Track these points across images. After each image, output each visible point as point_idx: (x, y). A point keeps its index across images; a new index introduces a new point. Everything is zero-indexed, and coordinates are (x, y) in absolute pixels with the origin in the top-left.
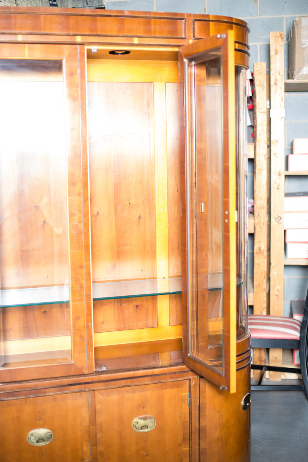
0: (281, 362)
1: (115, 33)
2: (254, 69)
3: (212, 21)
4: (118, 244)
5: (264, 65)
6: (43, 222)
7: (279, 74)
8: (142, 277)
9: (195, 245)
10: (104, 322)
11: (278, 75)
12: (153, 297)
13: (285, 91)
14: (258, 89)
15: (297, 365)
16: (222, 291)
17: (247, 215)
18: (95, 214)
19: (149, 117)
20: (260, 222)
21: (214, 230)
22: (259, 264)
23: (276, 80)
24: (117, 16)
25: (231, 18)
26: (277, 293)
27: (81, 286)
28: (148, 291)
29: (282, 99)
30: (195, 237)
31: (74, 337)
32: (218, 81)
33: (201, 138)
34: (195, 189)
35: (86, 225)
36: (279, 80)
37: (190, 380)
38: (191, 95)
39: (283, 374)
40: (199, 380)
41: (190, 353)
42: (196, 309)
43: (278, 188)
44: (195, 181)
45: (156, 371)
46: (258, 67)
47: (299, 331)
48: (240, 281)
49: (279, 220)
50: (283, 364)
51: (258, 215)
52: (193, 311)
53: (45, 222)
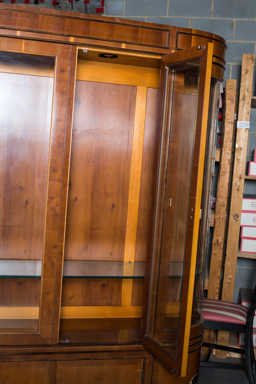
0: (228, 343)
1: (105, 38)
2: (226, 85)
3: (194, 35)
4: (92, 228)
5: (235, 82)
6: (26, 202)
7: (248, 91)
8: (110, 259)
9: (160, 236)
10: (72, 297)
11: (246, 91)
12: (119, 279)
13: (251, 107)
14: (228, 102)
15: (242, 346)
16: (181, 280)
17: (210, 211)
18: (73, 198)
19: (130, 116)
20: (220, 218)
21: (179, 221)
22: (215, 254)
23: (244, 96)
24: (108, 22)
25: (212, 34)
26: (229, 281)
27: (53, 264)
28: (114, 273)
29: (248, 113)
30: (161, 228)
31: (42, 310)
32: (194, 90)
33: (174, 139)
34: (165, 185)
35: (63, 209)
36: (247, 96)
37: (145, 358)
38: (169, 100)
39: (229, 353)
40: (153, 359)
41: (147, 334)
42: (156, 294)
43: (238, 190)
44: (165, 177)
45: (115, 348)
46: (229, 83)
47: (246, 317)
48: (198, 271)
49: (237, 217)
50: (229, 344)
51: (219, 211)
52: (153, 295)
53: (27, 202)
